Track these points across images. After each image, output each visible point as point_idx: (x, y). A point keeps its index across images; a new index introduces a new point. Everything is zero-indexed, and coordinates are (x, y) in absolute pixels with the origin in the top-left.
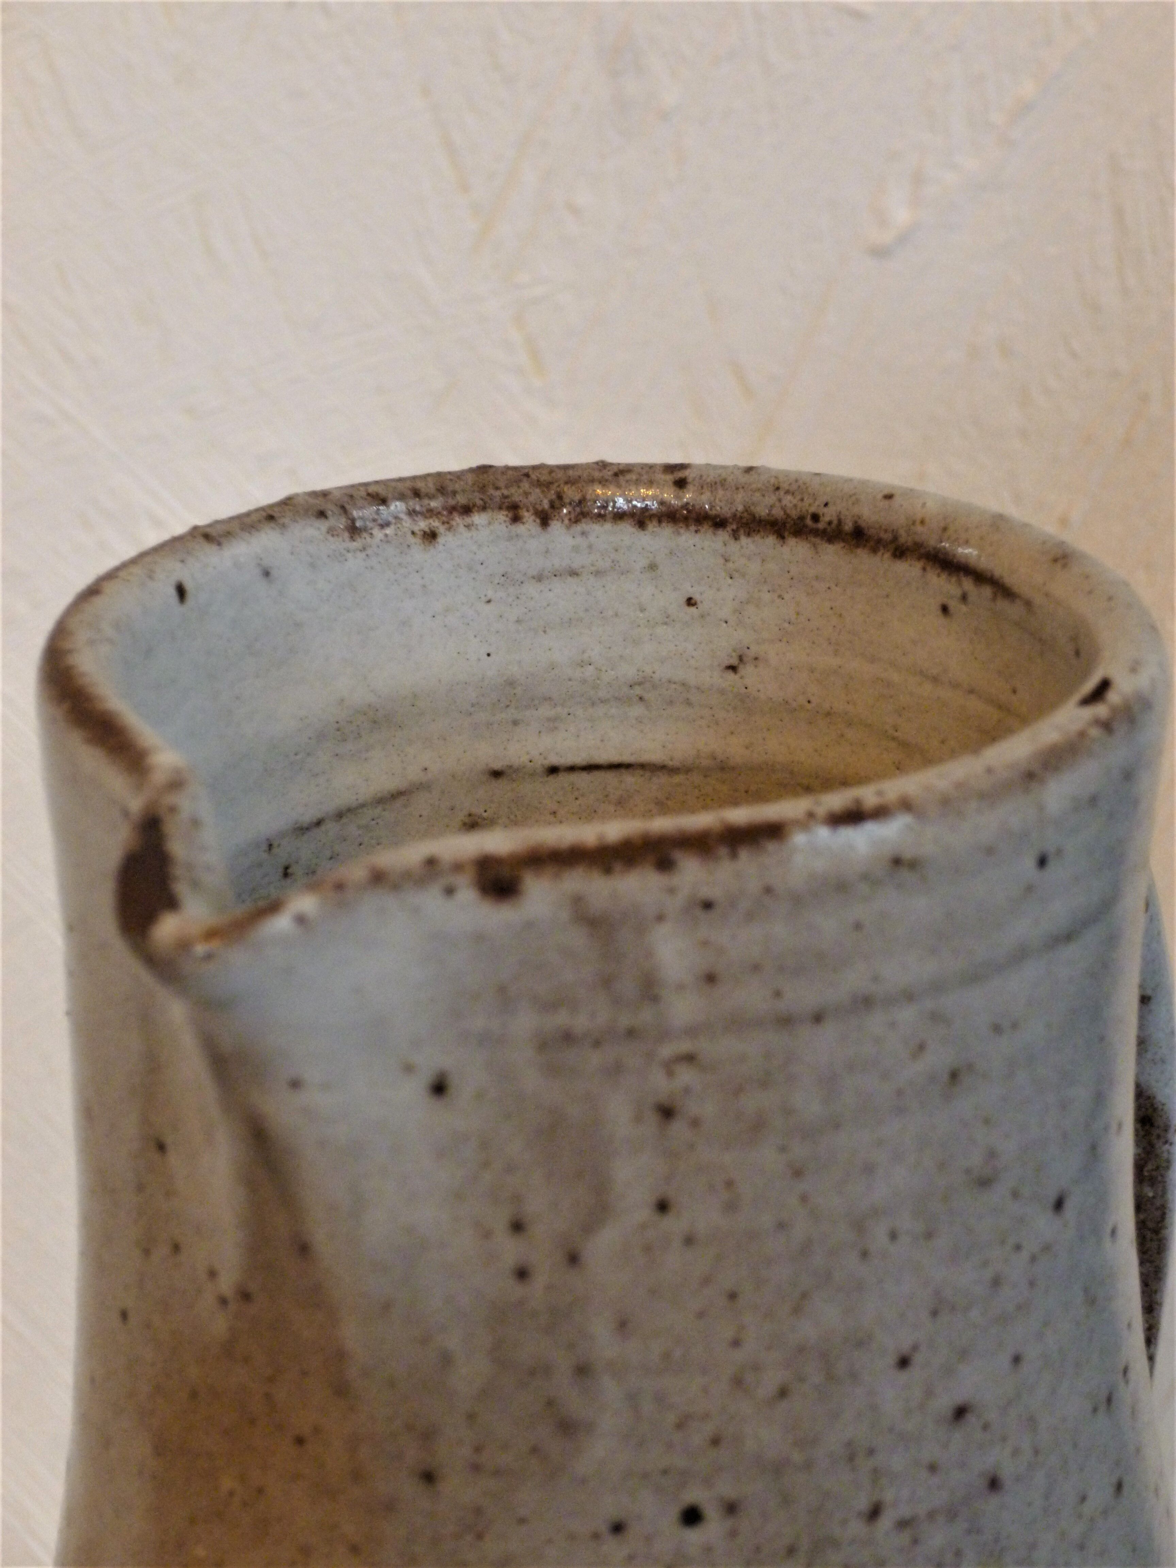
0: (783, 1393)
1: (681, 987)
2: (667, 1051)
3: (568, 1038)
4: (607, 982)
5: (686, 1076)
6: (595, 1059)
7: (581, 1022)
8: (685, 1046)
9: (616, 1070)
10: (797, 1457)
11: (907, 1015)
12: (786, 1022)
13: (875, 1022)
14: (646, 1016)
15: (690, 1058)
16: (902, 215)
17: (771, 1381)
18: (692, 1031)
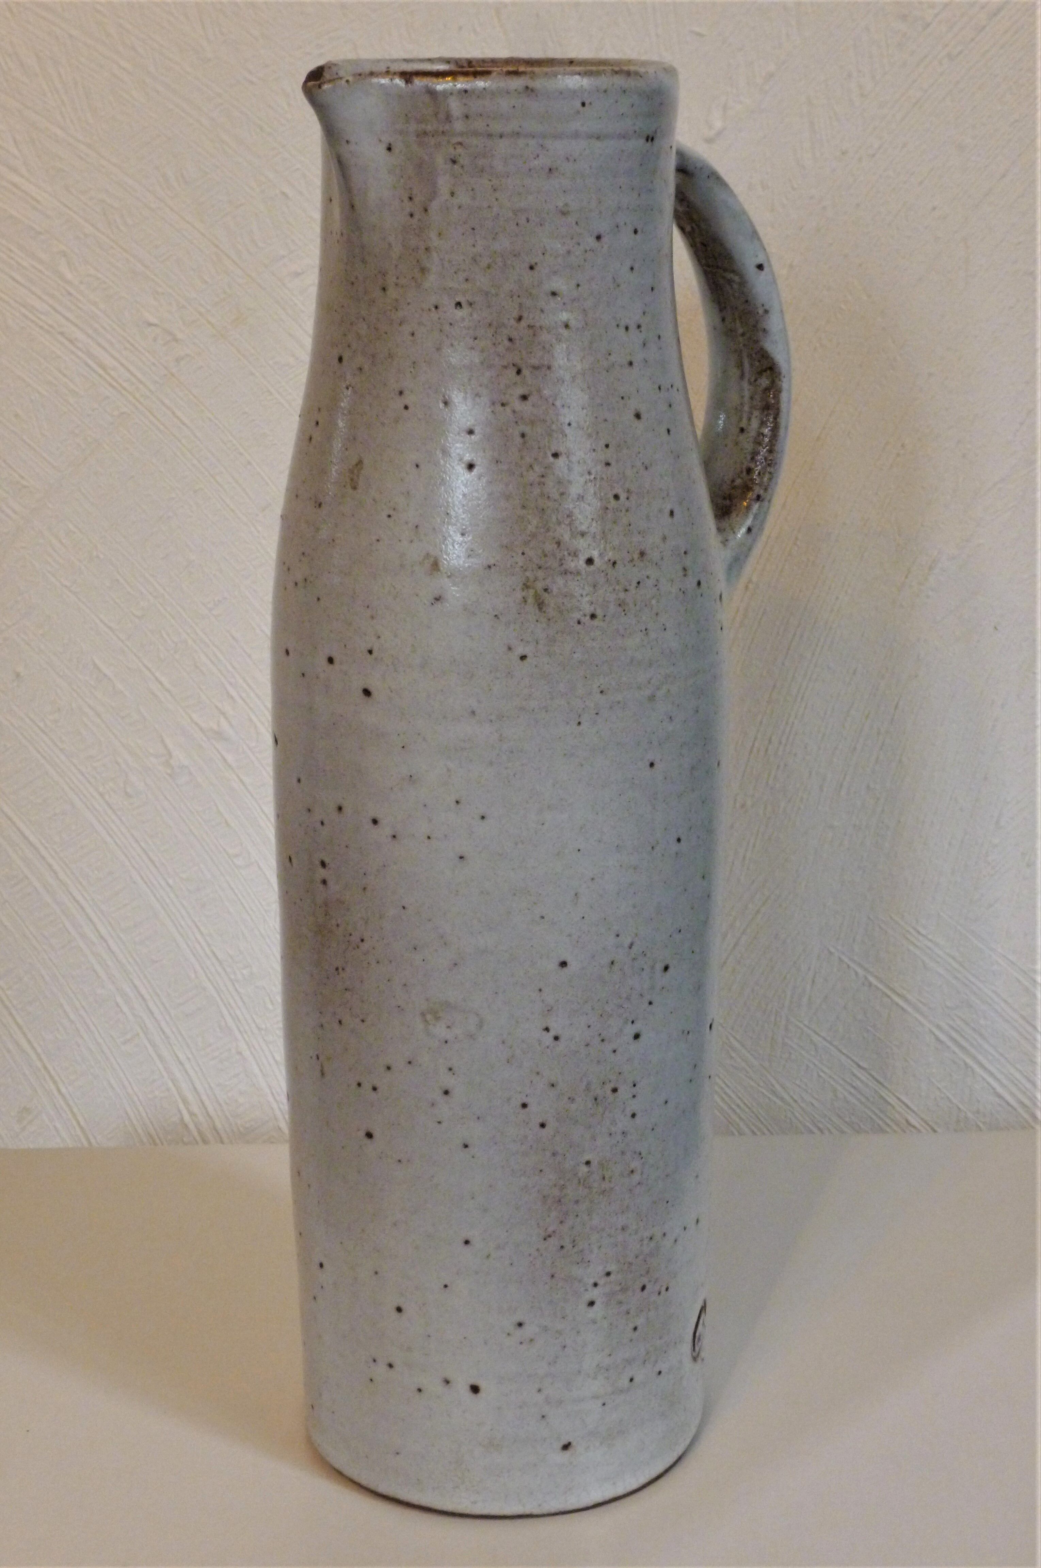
0: (489, 267)
1: (458, 119)
2: (455, 140)
3: (425, 133)
4: (436, 114)
5: (460, 150)
6: (433, 141)
7: (429, 128)
8: (460, 139)
9: (438, 145)
10: (493, 291)
11: (532, 142)
12: (490, 136)
13: (521, 142)
14: (447, 127)
15: (460, 144)
16: (718, 124)
17: (485, 261)
18: (462, 134)
